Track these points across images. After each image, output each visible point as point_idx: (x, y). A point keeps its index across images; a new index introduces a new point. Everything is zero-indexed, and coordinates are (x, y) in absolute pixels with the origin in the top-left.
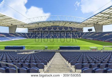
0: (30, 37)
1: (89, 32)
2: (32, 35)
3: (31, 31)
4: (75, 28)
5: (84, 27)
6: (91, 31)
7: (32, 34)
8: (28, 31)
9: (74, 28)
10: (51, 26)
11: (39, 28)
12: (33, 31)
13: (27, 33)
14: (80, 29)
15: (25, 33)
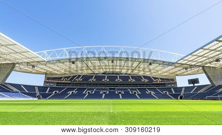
0: (45, 96)
1: (192, 85)
2: (54, 92)
3: (52, 83)
4: (157, 78)
5: (177, 75)
6: (195, 85)
7: (52, 89)
8: (45, 82)
9: (155, 78)
10: (104, 73)
11: (74, 76)
12: (57, 83)
13: (39, 87)
14: (168, 79)
15: (34, 87)
